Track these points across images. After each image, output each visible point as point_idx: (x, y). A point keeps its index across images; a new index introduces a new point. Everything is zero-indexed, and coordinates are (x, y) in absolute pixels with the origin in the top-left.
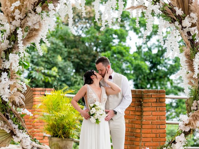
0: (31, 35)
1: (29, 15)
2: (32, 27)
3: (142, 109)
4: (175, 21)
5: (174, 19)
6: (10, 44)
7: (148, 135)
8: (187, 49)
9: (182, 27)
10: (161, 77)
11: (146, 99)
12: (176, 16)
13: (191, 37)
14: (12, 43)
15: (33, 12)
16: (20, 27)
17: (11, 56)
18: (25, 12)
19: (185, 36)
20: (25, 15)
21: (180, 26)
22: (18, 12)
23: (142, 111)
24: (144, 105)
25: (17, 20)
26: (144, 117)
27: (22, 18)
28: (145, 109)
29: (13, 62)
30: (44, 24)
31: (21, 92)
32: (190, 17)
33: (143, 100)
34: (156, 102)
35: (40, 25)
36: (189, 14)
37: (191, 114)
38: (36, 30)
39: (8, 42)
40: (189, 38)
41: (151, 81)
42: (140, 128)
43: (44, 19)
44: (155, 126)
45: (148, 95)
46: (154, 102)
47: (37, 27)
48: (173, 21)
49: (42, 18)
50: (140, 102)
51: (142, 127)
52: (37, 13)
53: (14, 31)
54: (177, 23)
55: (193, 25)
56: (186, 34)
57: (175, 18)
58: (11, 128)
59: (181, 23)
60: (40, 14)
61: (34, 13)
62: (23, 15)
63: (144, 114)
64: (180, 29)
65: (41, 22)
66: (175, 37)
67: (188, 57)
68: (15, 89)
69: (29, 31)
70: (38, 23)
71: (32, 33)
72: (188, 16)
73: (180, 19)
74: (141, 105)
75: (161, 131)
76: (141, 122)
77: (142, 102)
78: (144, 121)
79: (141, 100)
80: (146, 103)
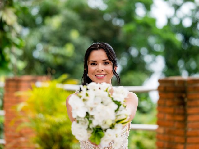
3: (185, 110)
11: (192, 95)
23: (185, 115)
24: (189, 103)
26: (189, 125)
28: (190, 111)
33: (186, 96)
42: (183, 141)
45: (195, 88)
50: (182, 98)
51: (186, 140)
63: (190, 118)
74: (183, 104)
76: (186, 132)
77: (186, 100)
78: (190, 130)
79: (184, 95)
80: (191, 100)
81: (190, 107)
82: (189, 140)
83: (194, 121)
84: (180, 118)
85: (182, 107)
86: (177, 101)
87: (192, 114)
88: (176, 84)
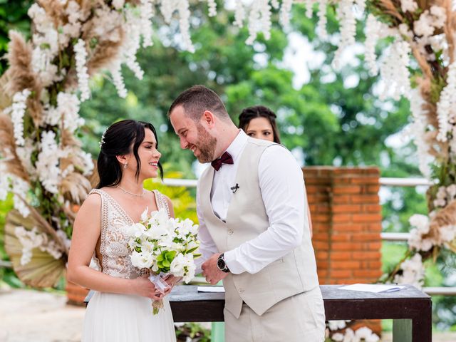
0: (102, 55)
1: (99, 12)
2: (104, 39)
3: (330, 208)
4: (400, 22)
5: (397, 19)
6: (58, 73)
7: (345, 264)
8: (426, 82)
9: (415, 36)
10: (365, 142)
11: (339, 188)
12: (401, 13)
13: (432, 57)
14: (63, 71)
15: (105, 7)
16: (80, 37)
17: (61, 97)
18: (89, 8)
19: (421, 54)
20: (89, 13)
21: (410, 34)
22: (75, 8)
23: (329, 213)
24: (335, 199)
25: (74, 24)
26: (335, 226)
27: (83, 19)
28: (336, 209)
29: (67, 111)
30: (129, 31)
31: (81, 172)
32: (430, 14)
33: (332, 190)
34: (361, 193)
35: (121, 33)
36: (428, 8)
37: (433, 214)
38: (114, 45)
39: (54, 68)
40: (428, 59)
41: (344, 151)
42: (327, 248)
43: (129, 22)
44: (358, 245)
45: (343, 180)
46: (355, 194)
47: (114, 38)
48: (396, 23)
49: (126, 20)
50: (326, 193)
51: (330, 246)
52: (114, 9)
53: (66, 45)
54: (404, 28)
55: (438, 31)
56: (423, 51)
57: (400, 17)
58: (62, 248)
59: (411, 27)
60: (120, 11)
61: (109, 9)
62: (85, 13)
63: (335, 218)
64: (411, 40)
65: (123, 27)
66: (401, 56)
67: (426, 97)
68: (71, 168)
69: (97, 46)
70: (117, 30)
71: (105, 50)
72: (427, 12)
73: (411, 19)
74: (328, 200)
75: (372, 255)
76: (330, 235)
77: (331, 195)
78: (335, 234)
79: (328, 189)
80: (338, 195)
81: (336, 204)
82: (334, 246)
83: (341, 222)
84: (323, 218)
85: (326, 204)
86: (320, 196)
87: (339, 213)
88: (320, 175)
